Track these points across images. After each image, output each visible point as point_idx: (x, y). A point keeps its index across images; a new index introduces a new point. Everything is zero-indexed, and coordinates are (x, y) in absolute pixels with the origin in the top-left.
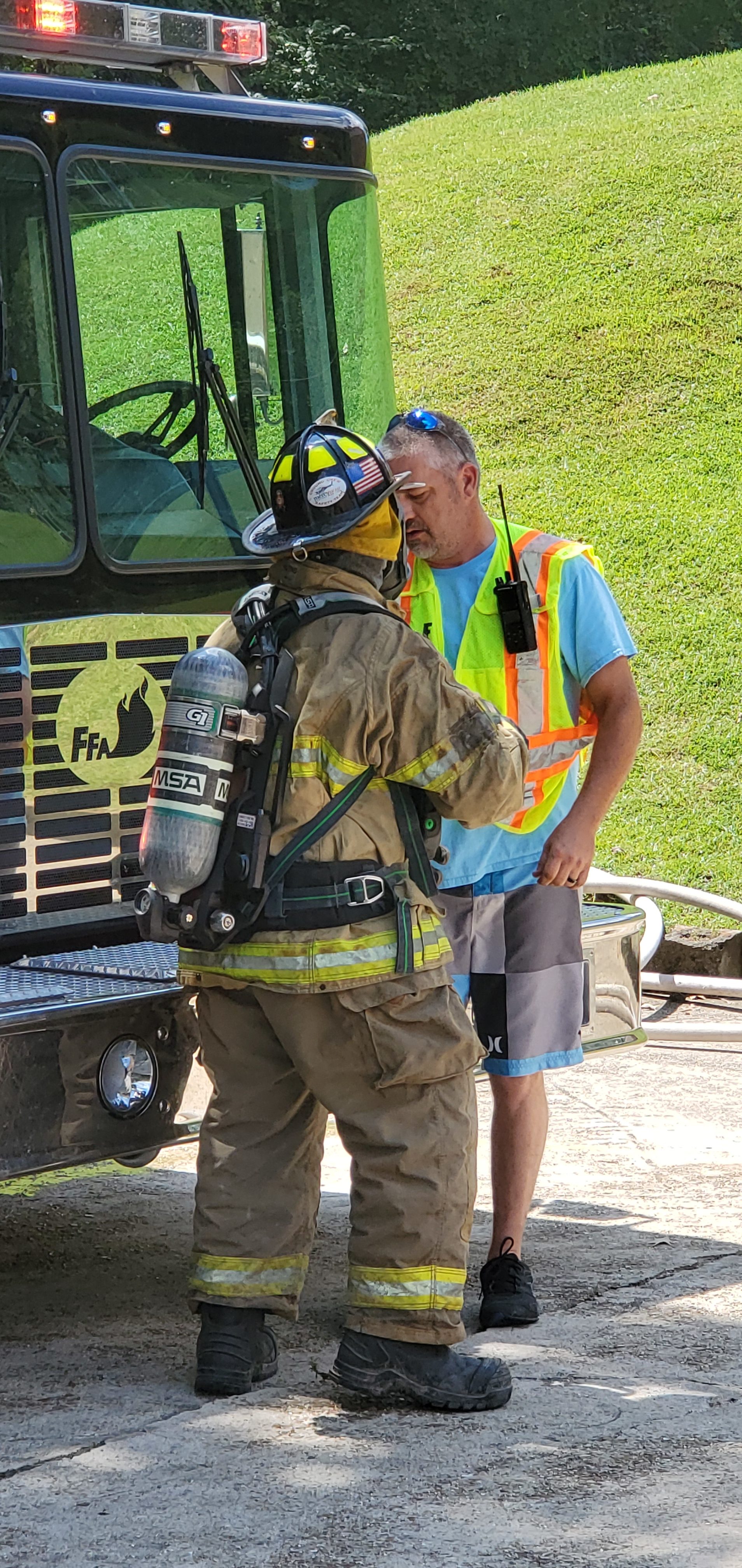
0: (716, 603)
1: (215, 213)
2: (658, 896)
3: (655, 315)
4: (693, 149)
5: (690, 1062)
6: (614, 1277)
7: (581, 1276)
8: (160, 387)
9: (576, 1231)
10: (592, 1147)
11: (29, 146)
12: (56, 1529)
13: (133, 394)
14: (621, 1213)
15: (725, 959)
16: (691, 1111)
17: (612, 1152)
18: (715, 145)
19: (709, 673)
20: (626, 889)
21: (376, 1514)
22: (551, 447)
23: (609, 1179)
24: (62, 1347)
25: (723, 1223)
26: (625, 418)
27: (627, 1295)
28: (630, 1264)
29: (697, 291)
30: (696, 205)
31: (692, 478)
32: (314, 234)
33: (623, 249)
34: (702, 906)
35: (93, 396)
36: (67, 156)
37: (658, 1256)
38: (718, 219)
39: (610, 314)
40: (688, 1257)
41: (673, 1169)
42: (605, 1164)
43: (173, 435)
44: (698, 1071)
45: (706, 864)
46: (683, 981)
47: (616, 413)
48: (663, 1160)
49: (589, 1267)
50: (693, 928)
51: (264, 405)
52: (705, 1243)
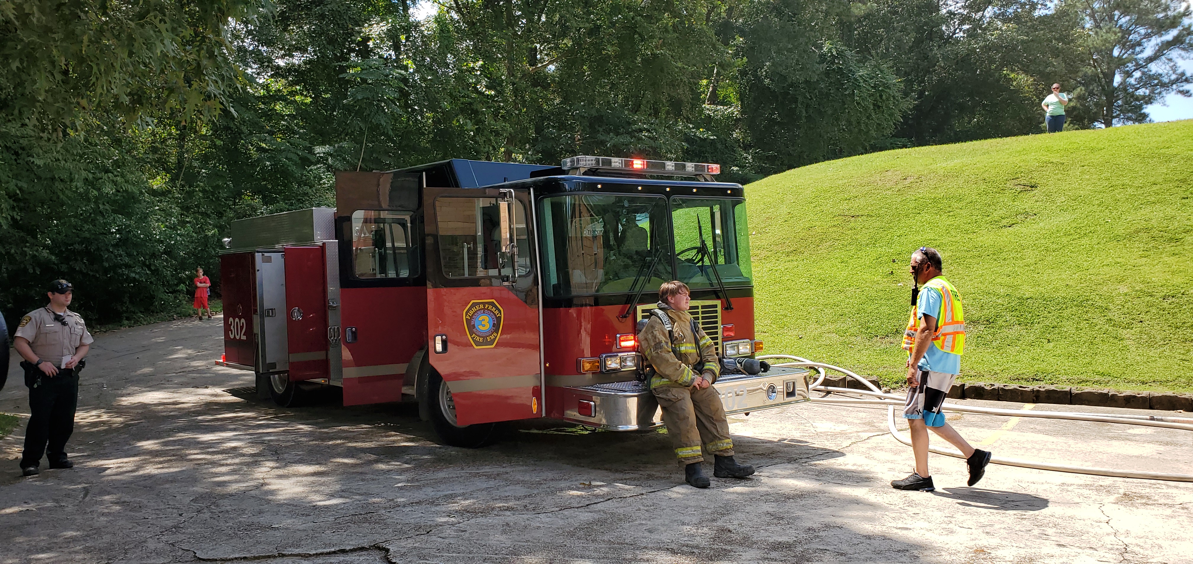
0: (842, 296)
1: (709, 208)
2: (824, 368)
3: (829, 224)
4: (840, 182)
5: (830, 408)
6: (802, 456)
7: (794, 456)
8: (694, 248)
9: (795, 446)
10: (802, 427)
11: (664, 197)
12: (663, 503)
13: (688, 250)
14: (806, 442)
15: (841, 383)
16: (827, 420)
17: (807, 428)
18: (846, 181)
19: (840, 313)
20: (816, 365)
21: (736, 504)
22: (801, 257)
23: (805, 434)
24: (669, 466)
25: (831, 445)
26: (821, 249)
27: (804, 460)
28: (806, 453)
29: (840, 217)
30: (841, 196)
31: (837, 264)
32: (731, 211)
33: (822, 207)
34: (836, 370)
35: (677, 252)
36: (672, 198)
37: (813, 452)
38: (846, 200)
39: (818, 224)
40: (821, 452)
41: (821, 433)
42: (804, 431)
43: (697, 260)
44: (831, 410)
45: (837, 360)
46: (830, 388)
47: (818, 248)
48: (818, 430)
49: (796, 454)
50: (833, 376)
51: (720, 251)
52: (826, 449)
